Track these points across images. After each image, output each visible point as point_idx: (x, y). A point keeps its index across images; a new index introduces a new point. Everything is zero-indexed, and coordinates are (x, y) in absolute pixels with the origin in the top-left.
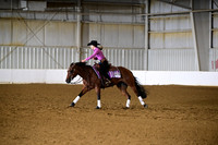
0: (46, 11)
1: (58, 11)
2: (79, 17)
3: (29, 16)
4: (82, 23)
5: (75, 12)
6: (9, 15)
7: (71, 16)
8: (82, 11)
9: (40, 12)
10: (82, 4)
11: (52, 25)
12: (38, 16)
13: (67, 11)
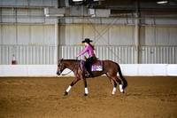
0: (110, 17)
1: (120, 17)
2: (136, 21)
3: (96, 21)
4: (139, 26)
5: (133, 17)
6: (80, 20)
7: (130, 21)
8: (139, 17)
9: (105, 18)
10: (139, 11)
11: (115, 28)
12: (104, 21)
13: (127, 17)
